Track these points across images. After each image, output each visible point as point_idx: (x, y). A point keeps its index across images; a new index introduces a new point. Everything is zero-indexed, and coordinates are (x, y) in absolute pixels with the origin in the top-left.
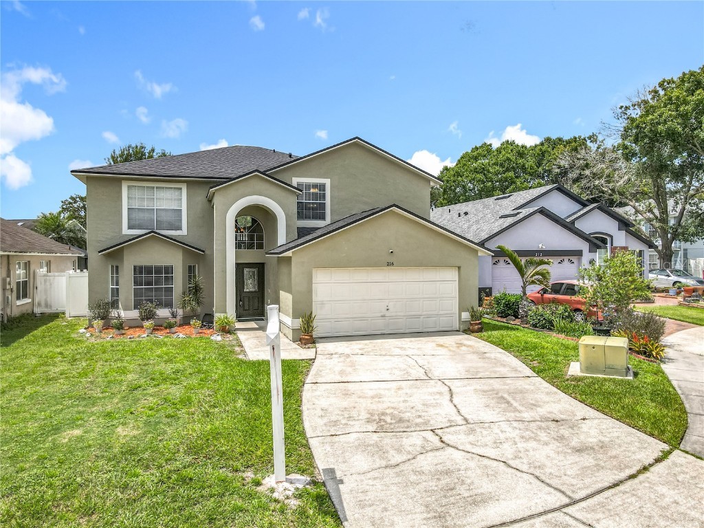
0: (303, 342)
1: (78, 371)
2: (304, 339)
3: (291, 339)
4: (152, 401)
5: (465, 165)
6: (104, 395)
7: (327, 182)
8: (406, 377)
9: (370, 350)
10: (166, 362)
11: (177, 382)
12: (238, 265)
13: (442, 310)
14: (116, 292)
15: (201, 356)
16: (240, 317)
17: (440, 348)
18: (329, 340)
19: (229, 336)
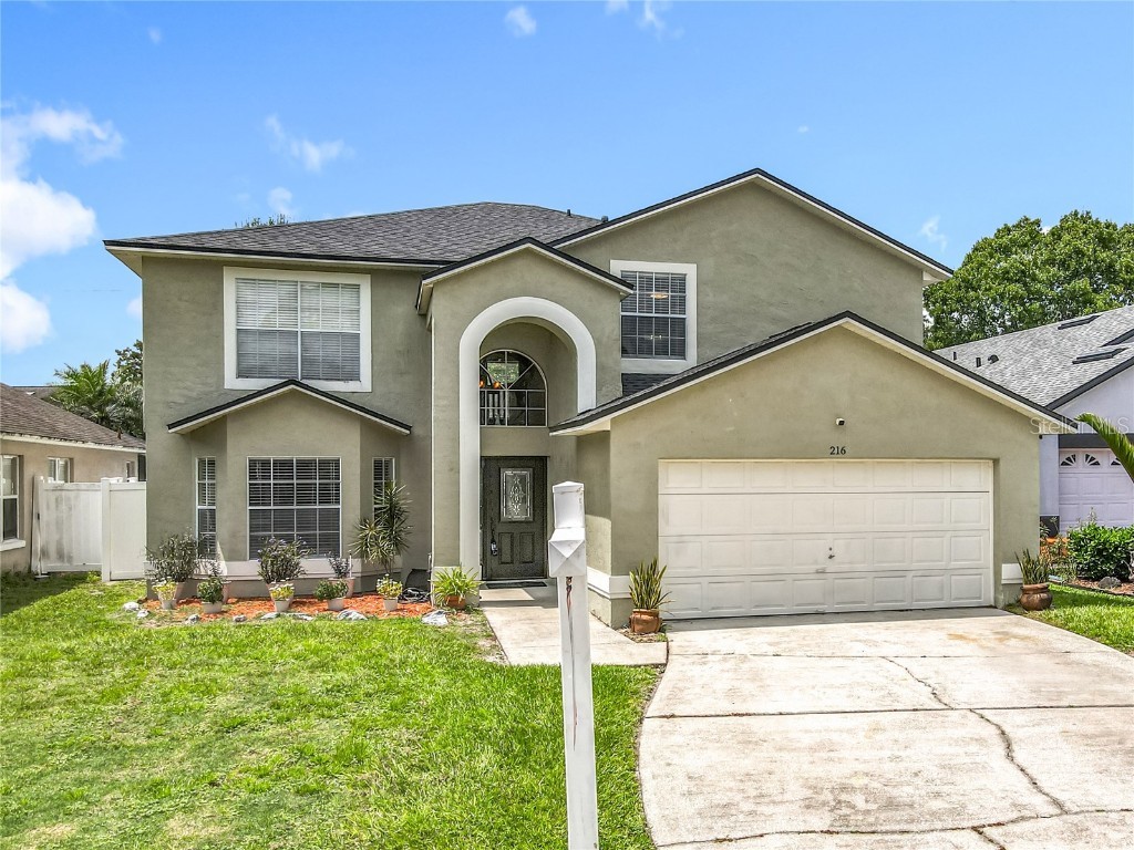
0: (637, 627)
1: (100, 688)
2: (639, 621)
3: (609, 622)
4: (271, 756)
5: (982, 264)
6: (152, 741)
7: (689, 270)
8: (888, 704)
9: (793, 645)
10: (313, 669)
11: (334, 713)
12: (486, 462)
13: (955, 560)
14: (208, 520)
15: (397, 657)
16: (490, 578)
17: (958, 642)
18: (695, 624)
19: (464, 616)
